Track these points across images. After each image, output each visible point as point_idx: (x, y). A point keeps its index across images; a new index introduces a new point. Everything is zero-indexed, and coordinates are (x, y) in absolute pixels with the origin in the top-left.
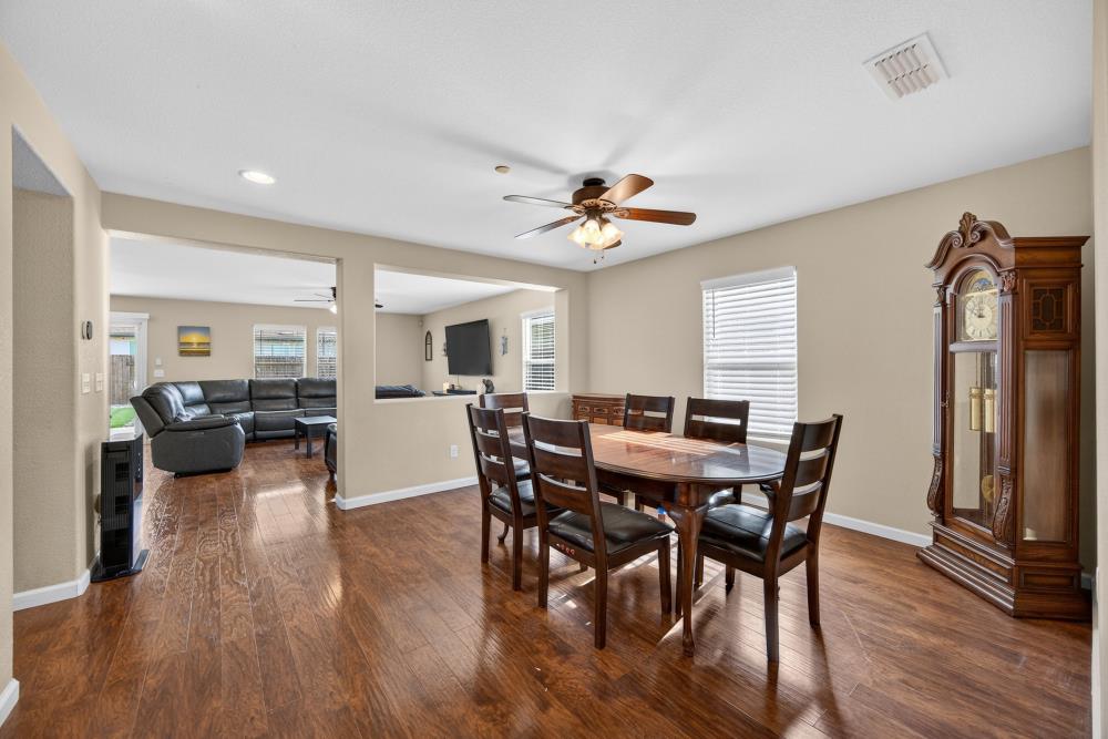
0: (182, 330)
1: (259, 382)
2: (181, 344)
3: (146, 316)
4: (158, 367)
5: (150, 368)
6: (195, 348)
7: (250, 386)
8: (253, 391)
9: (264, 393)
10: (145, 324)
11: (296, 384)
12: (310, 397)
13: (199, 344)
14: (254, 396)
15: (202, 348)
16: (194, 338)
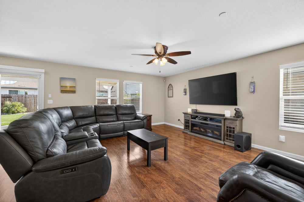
0: (62, 79)
1: (99, 107)
2: (61, 87)
3: (43, 71)
4: (50, 99)
5: (46, 98)
6: (68, 89)
7: (95, 109)
8: (97, 112)
9: (102, 112)
10: (43, 75)
11: (116, 108)
12: (123, 114)
13: (71, 87)
14: (97, 114)
15: (72, 89)
16: (68, 84)
